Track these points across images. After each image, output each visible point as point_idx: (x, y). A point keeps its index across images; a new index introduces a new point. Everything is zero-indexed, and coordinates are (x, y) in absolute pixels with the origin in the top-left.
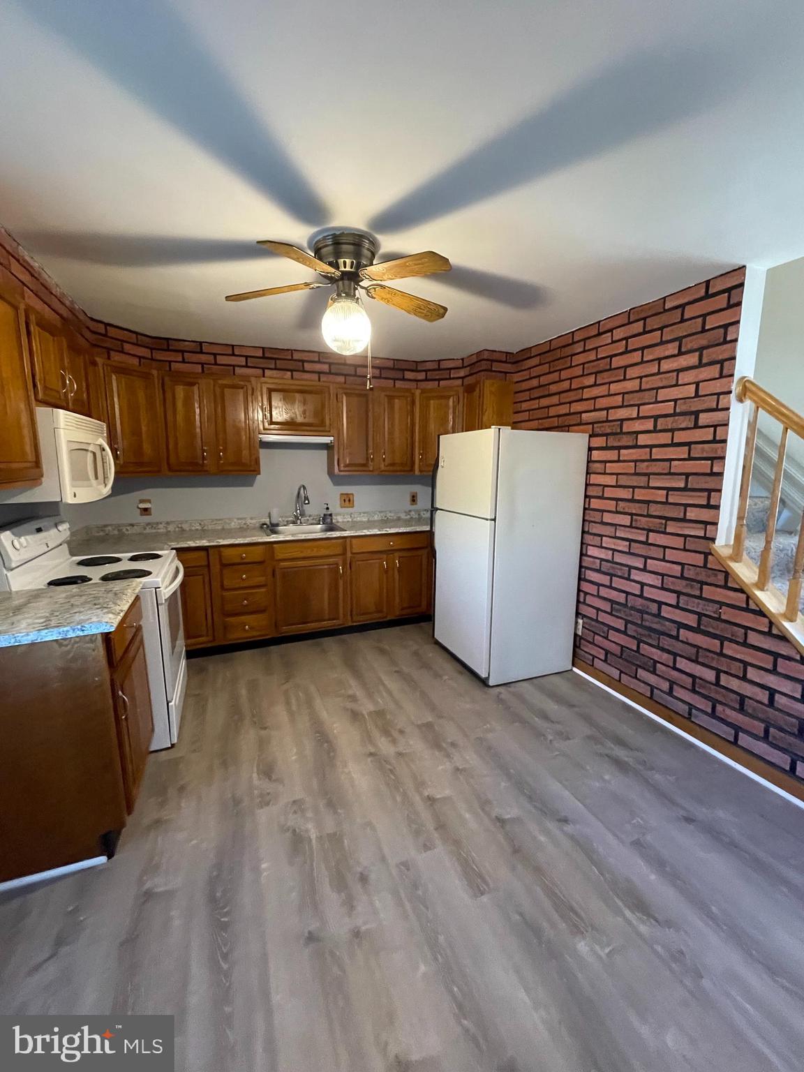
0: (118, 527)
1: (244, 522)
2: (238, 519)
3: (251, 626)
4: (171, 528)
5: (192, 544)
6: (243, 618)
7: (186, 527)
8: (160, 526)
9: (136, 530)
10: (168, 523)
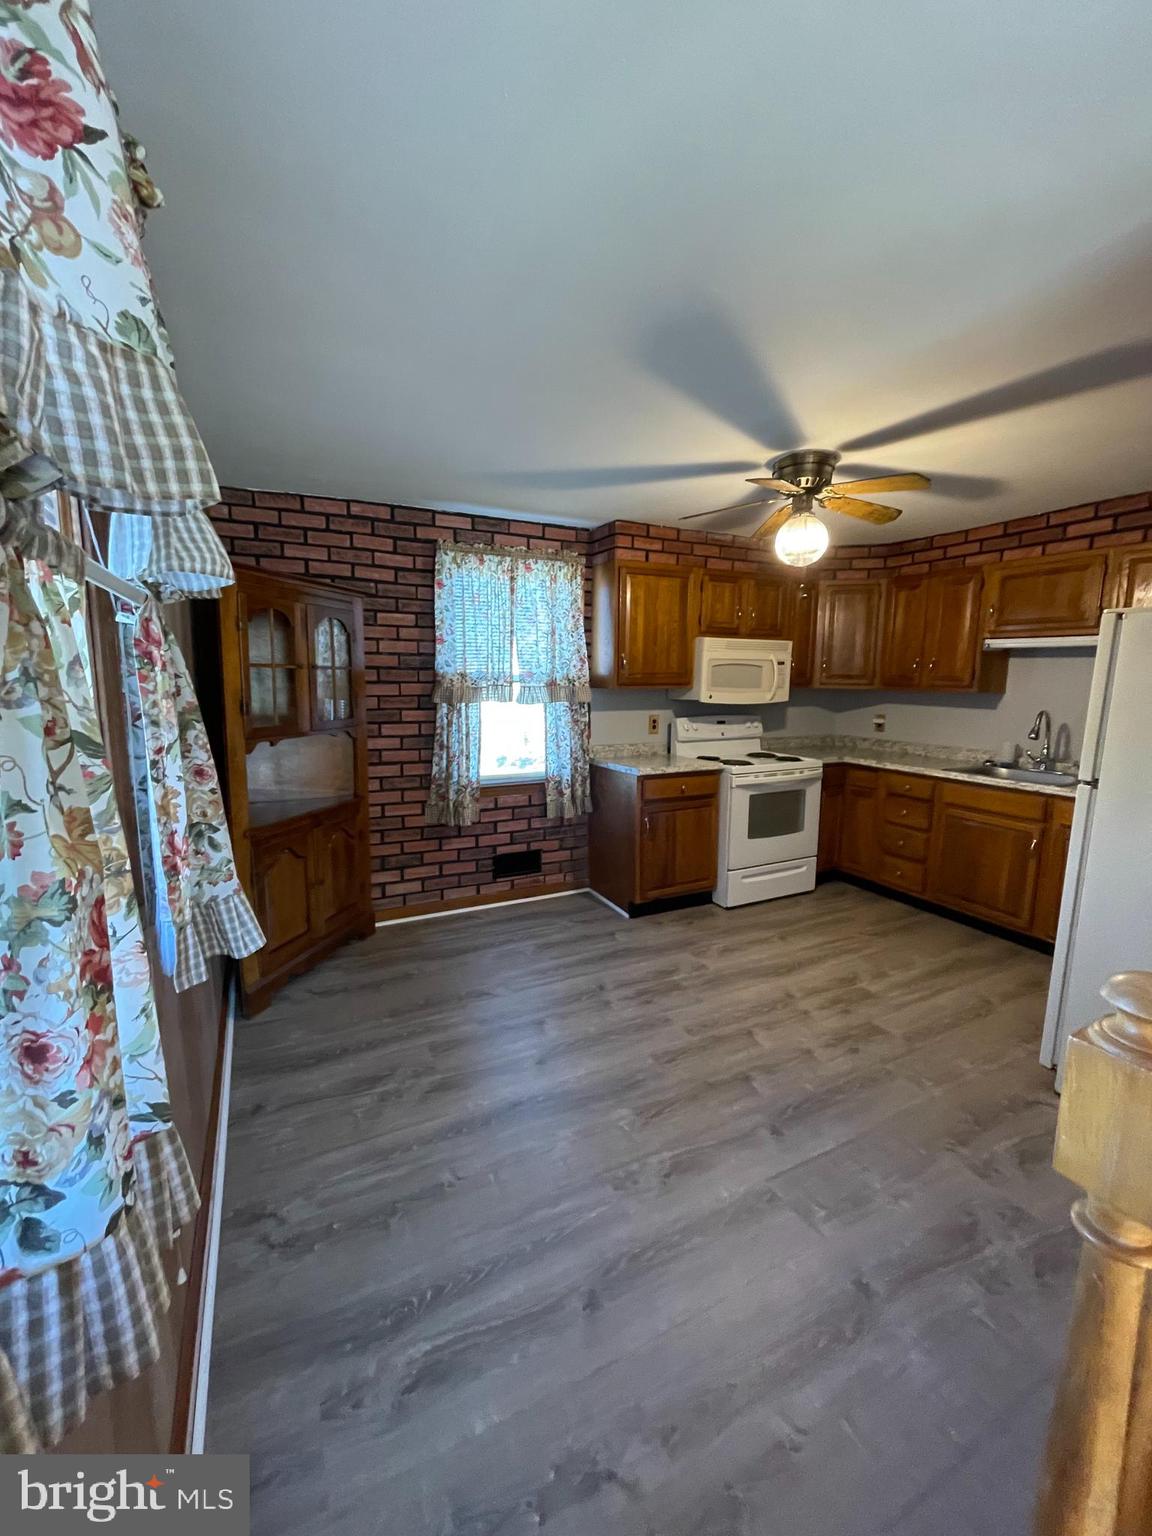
0: (853, 740)
1: (973, 755)
2: (968, 751)
3: (901, 874)
4: (896, 748)
5: (863, 762)
6: (899, 862)
7: (910, 749)
8: (888, 745)
9: (866, 745)
10: (895, 743)
